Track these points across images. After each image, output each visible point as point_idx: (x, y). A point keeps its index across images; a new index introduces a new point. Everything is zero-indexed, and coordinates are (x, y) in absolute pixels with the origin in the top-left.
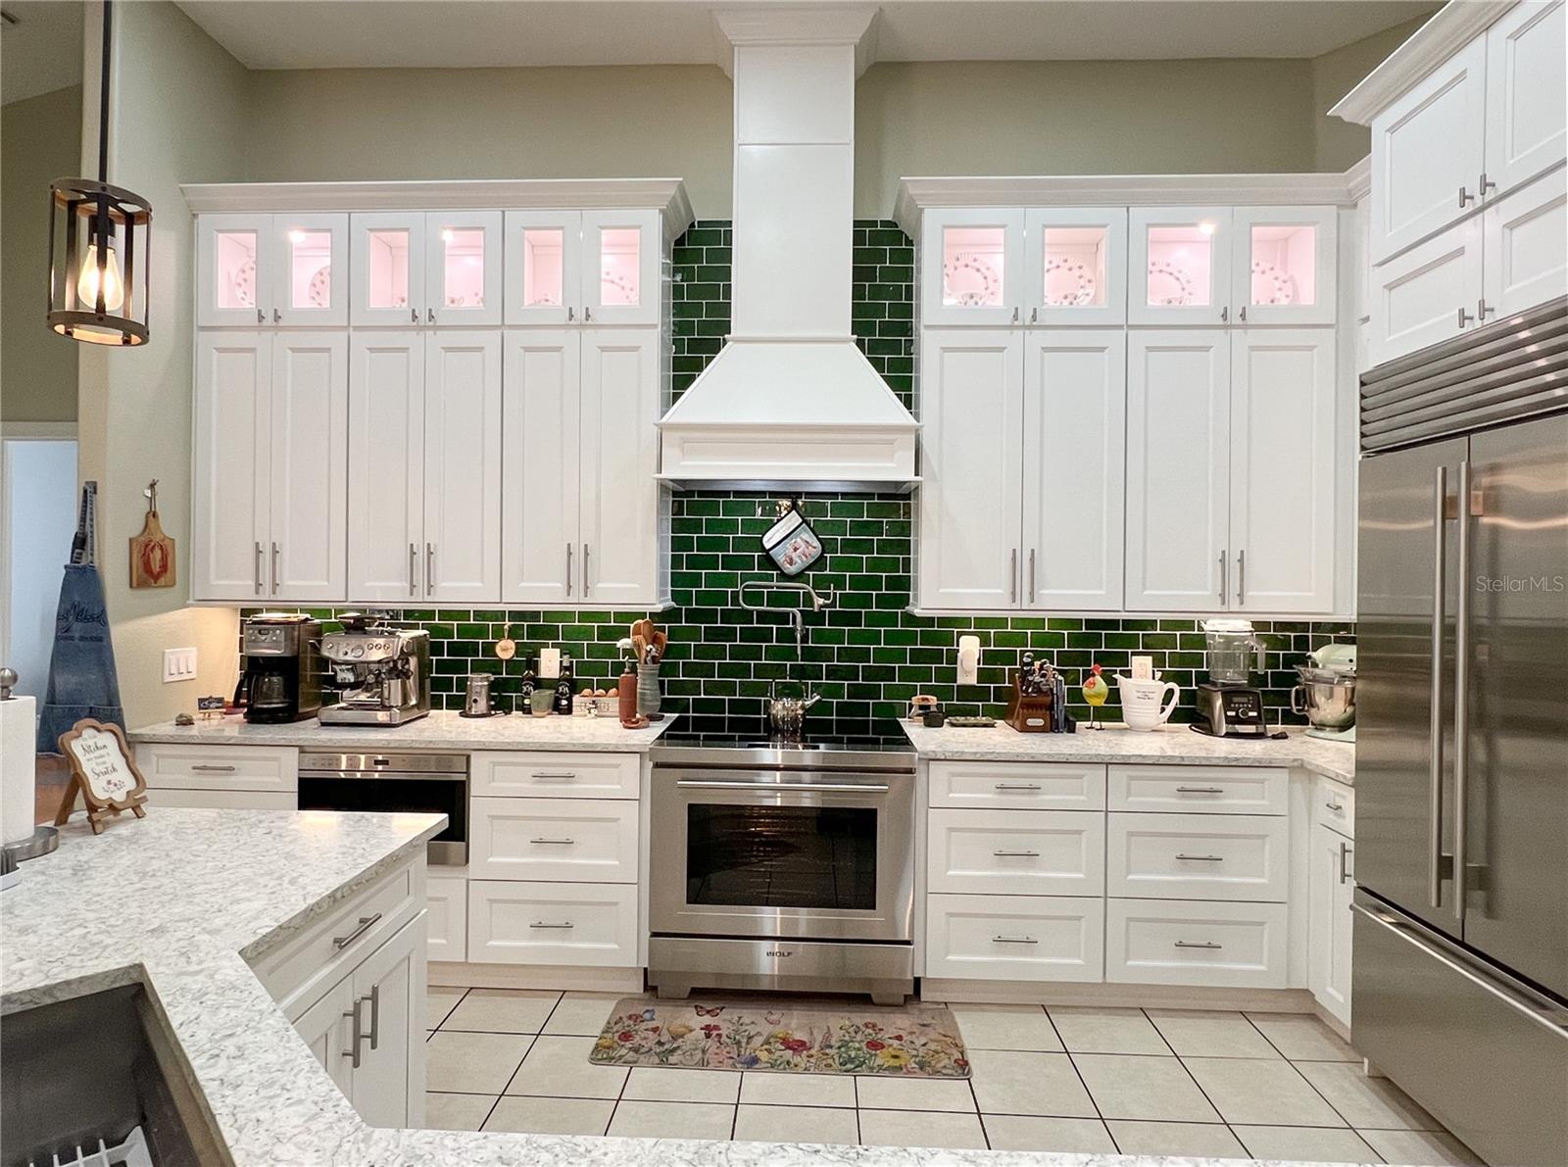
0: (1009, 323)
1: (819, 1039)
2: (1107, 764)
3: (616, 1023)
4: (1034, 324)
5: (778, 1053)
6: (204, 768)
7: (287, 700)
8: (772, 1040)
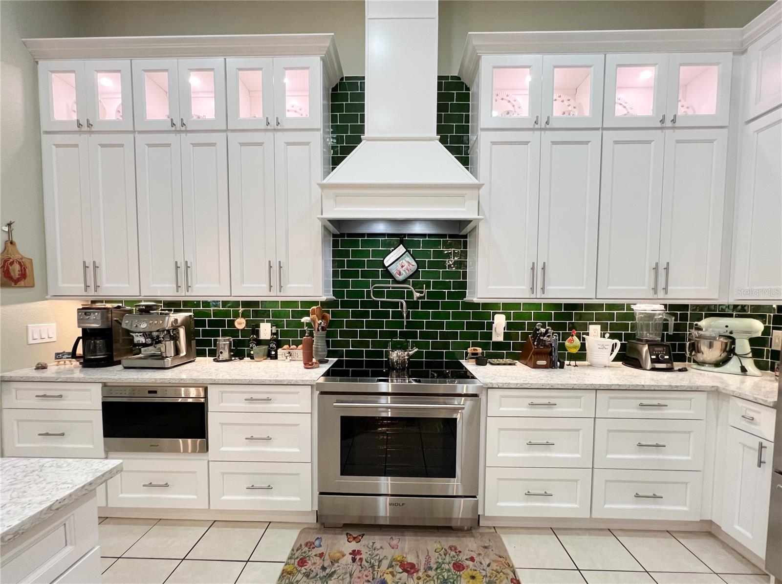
0: (532, 127)
1: (423, 562)
2: (596, 390)
3: (297, 551)
4: (548, 127)
5: (398, 576)
6: (44, 396)
7: (107, 353)
8: (394, 563)
